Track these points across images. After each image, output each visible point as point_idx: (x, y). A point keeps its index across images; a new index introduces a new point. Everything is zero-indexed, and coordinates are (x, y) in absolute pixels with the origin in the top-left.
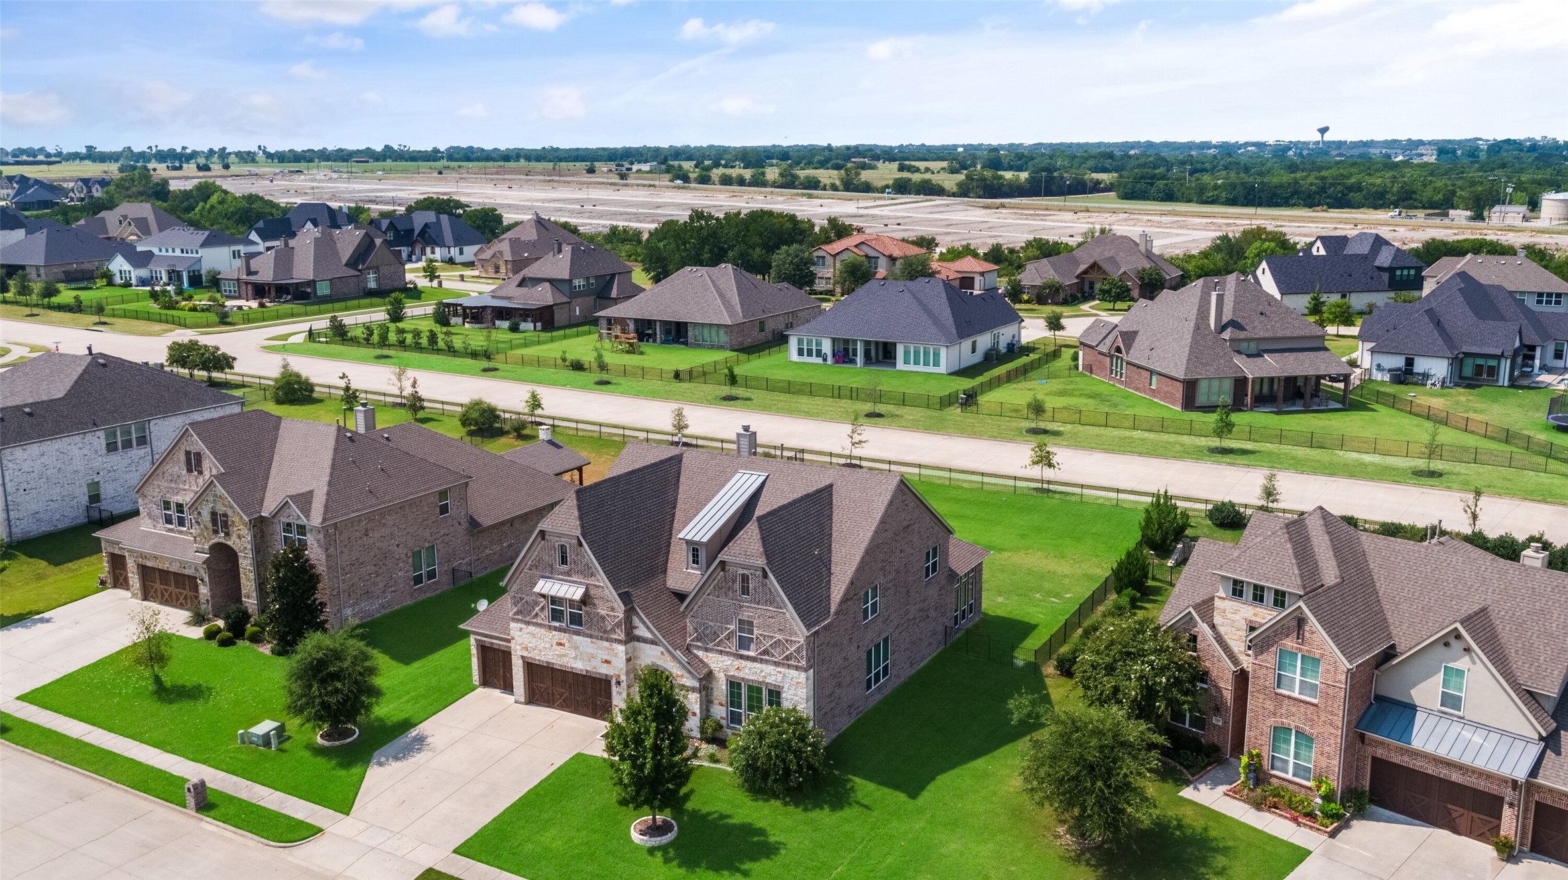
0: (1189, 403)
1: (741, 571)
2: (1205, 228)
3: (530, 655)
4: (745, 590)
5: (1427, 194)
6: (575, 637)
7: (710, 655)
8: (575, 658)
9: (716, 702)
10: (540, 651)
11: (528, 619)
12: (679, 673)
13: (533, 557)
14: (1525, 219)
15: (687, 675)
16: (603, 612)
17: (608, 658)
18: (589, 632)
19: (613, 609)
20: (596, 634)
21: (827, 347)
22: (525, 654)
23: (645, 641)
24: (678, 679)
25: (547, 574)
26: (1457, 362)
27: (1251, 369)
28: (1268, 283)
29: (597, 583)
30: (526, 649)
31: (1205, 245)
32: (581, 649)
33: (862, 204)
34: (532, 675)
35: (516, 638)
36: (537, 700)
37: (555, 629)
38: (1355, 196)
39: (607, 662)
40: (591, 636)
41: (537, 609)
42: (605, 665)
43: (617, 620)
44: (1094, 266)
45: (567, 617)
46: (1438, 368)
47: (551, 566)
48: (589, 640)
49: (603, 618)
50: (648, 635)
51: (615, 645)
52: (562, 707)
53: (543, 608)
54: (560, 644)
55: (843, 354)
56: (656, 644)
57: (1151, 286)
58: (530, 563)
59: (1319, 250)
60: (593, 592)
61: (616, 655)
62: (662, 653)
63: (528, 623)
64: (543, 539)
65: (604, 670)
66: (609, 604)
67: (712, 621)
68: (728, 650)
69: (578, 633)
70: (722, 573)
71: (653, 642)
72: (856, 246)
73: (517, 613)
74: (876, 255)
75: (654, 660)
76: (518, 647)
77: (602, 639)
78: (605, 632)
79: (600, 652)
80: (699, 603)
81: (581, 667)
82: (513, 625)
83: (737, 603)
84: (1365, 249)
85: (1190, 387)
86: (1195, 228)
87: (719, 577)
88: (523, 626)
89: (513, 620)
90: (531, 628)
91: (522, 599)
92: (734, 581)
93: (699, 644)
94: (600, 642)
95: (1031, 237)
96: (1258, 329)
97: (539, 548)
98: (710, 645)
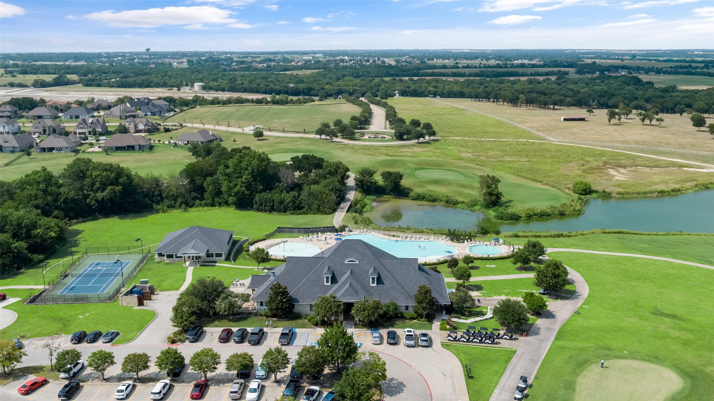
0: (121, 119)
2: (113, 95)
5: (169, 84)
14: (190, 90)
21: (69, 117)
26: (152, 113)
27: (127, 114)
28: (128, 105)
31: (116, 100)
33: (8, 91)
38: (152, 84)
44: (99, 105)
46: (149, 114)
55: (71, 118)
57: (109, 107)
59: (136, 100)
84: (143, 100)
85: (120, 117)
86: (111, 95)
95: (75, 100)
96: (127, 110)
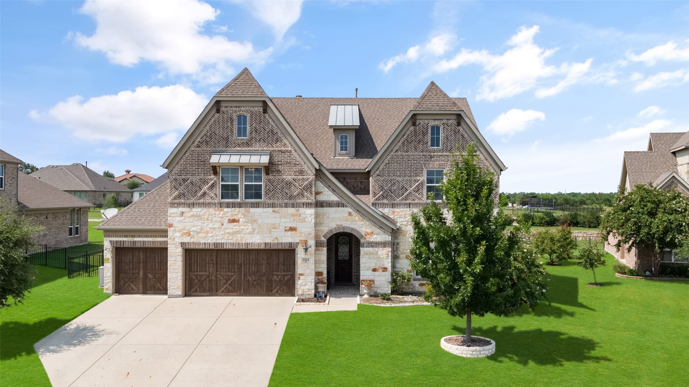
1: (432, 123)
3: (192, 240)
4: (435, 142)
6: (253, 210)
7: (396, 210)
8: (252, 233)
9: (402, 256)
10: (207, 233)
11: (193, 200)
12: (369, 231)
13: (203, 133)
15: (378, 230)
16: (289, 178)
17: (293, 225)
18: (271, 201)
19: (301, 172)
20: (280, 201)
22: (186, 240)
23: (330, 204)
24: (368, 237)
25: (221, 149)
29: (283, 149)
30: (189, 234)
32: (260, 221)
34: (190, 264)
35: (175, 224)
36: (196, 291)
37: (228, 205)
39: (292, 229)
40: (273, 206)
41: (205, 188)
42: (290, 233)
43: (306, 183)
45: (241, 192)
47: (227, 139)
48: (270, 210)
49: (289, 184)
50: (334, 198)
51: (302, 210)
52: (228, 292)
53: (213, 186)
54: (234, 221)
56: (343, 206)
58: (199, 139)
60: (276, 159)
61: (303, 220)
62: (350, 214)
63: (192, 205)
64: (218, 111)
65: (287, 238)
66: (298, 168)
67: (399, 176)
68: (417, 201)
69: (256, 205)
70: (412, 128)
71: (338, 205)
72: (130, 178)
73: (179, 196)
74: (143, 182)
75: (339, 223)
76: (178, 234)
77: (286, 206)
78: (290, 198)
79: (283, 220)
80: (386, 161)
81: (259, 241)
82: (172, 211)
83: (427, 154)
87: (408, 132)
88: (186, 209)
89: (172, 205)
90: (196, 210)
91: (184, 180)
92: (424, 134)
93: (385, 201)
94: (284, 210)
97: (212, 122)
98: (398, 200)
